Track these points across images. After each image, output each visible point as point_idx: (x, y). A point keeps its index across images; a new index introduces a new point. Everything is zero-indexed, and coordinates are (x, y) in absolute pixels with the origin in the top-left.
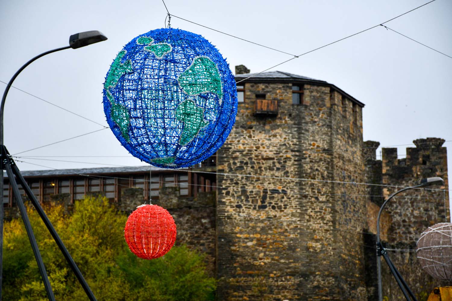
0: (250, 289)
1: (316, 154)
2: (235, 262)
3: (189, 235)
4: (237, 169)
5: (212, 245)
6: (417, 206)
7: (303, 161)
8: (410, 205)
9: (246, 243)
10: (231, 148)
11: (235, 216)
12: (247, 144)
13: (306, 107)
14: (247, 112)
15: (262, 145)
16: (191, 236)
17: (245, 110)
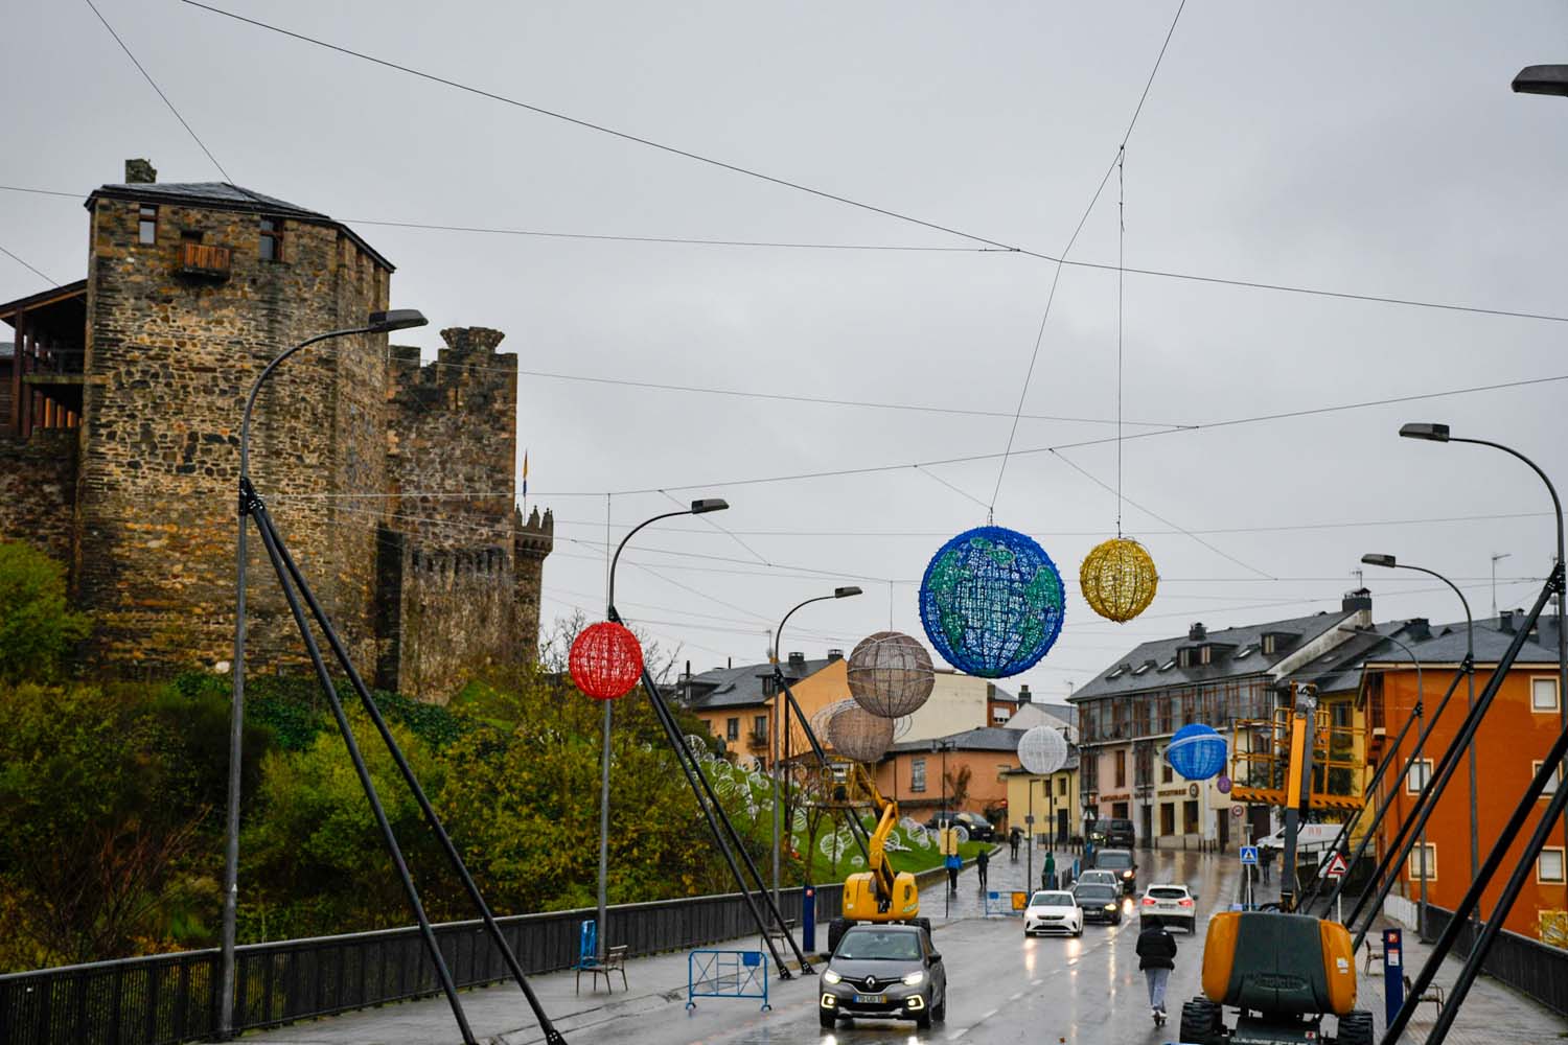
0: (150, 637)
1: (304, 367)
2: (120, 581)
3: (12, 517)
4: (133, 386)
5: (63, 540)
6: (452, 470)
7: (276, 378)
8: (438, 467)
9: (146, 541)
10: (122, 341)
11: (124, 484)
12: (159, 335)
13: (288, 267)
14: (162, 267)
15: (192, 338)
16: (16, 519)
17: (157, 263)
